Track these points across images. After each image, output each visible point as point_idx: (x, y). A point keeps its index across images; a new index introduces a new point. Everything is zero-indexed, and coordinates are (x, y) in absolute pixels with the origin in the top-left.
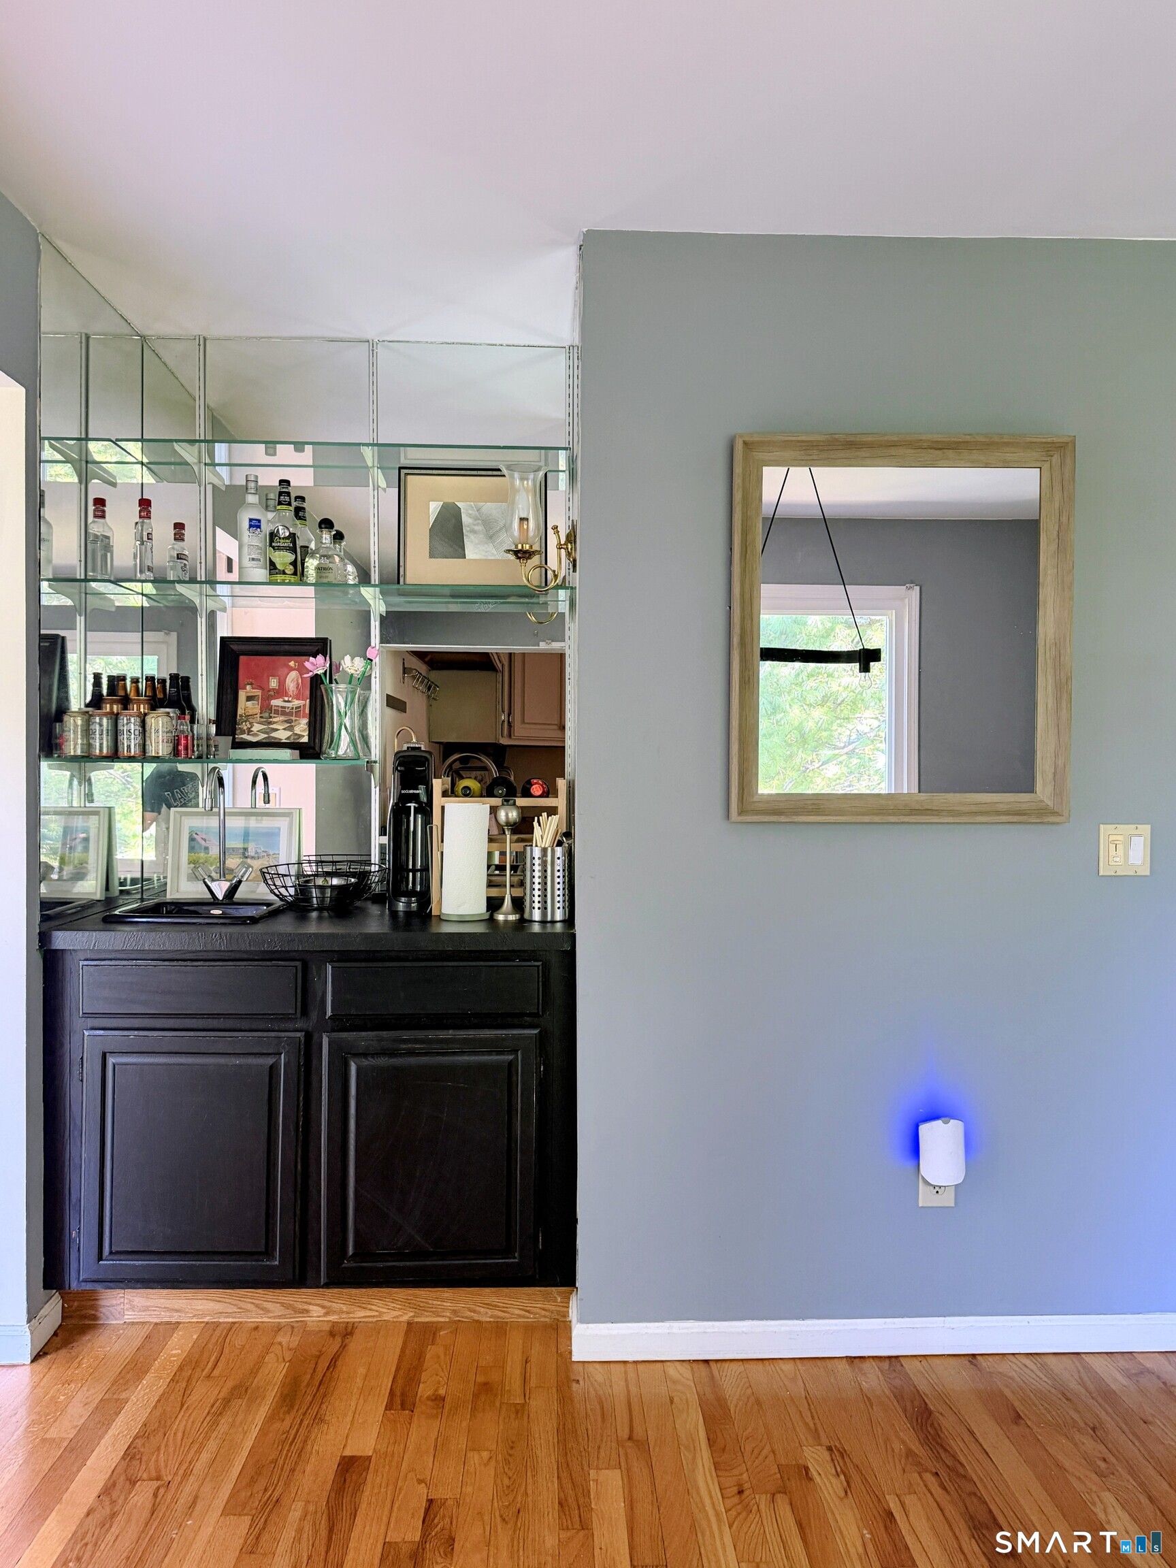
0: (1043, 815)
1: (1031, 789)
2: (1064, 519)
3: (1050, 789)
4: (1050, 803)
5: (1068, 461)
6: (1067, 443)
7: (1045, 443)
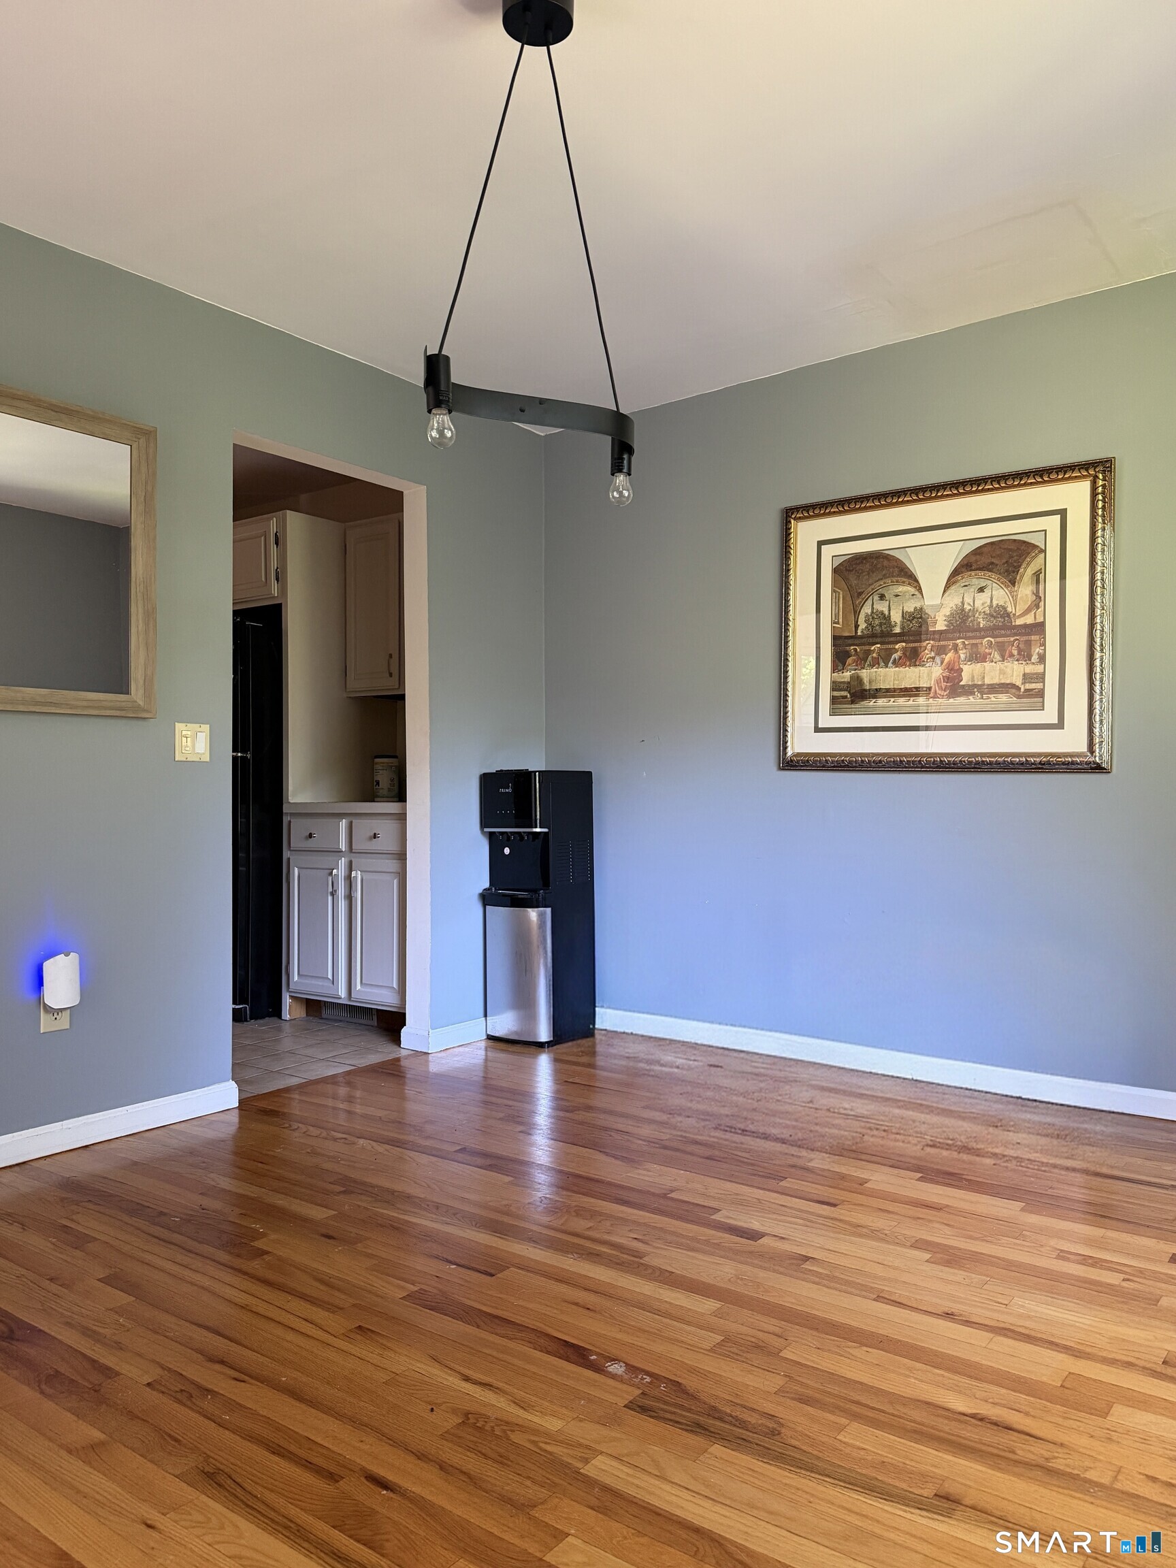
0: (137, 715)
1: (127, 692)
2: (149, 488)
3: (141, 692)
4: (141, 703)
5: (152, 445)
6: (151, 432)
7: (135, 427)
